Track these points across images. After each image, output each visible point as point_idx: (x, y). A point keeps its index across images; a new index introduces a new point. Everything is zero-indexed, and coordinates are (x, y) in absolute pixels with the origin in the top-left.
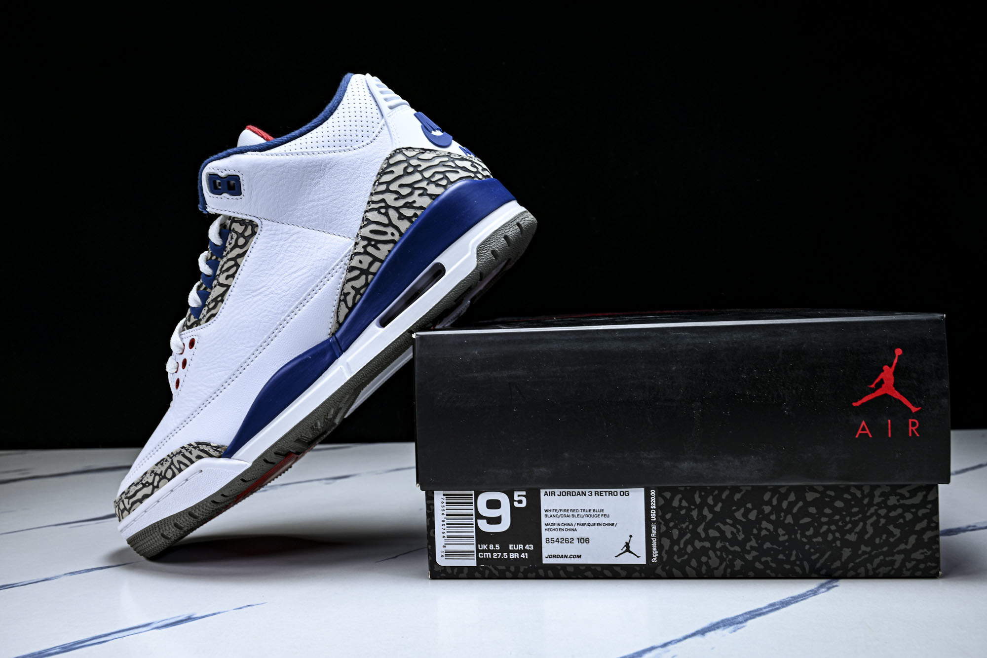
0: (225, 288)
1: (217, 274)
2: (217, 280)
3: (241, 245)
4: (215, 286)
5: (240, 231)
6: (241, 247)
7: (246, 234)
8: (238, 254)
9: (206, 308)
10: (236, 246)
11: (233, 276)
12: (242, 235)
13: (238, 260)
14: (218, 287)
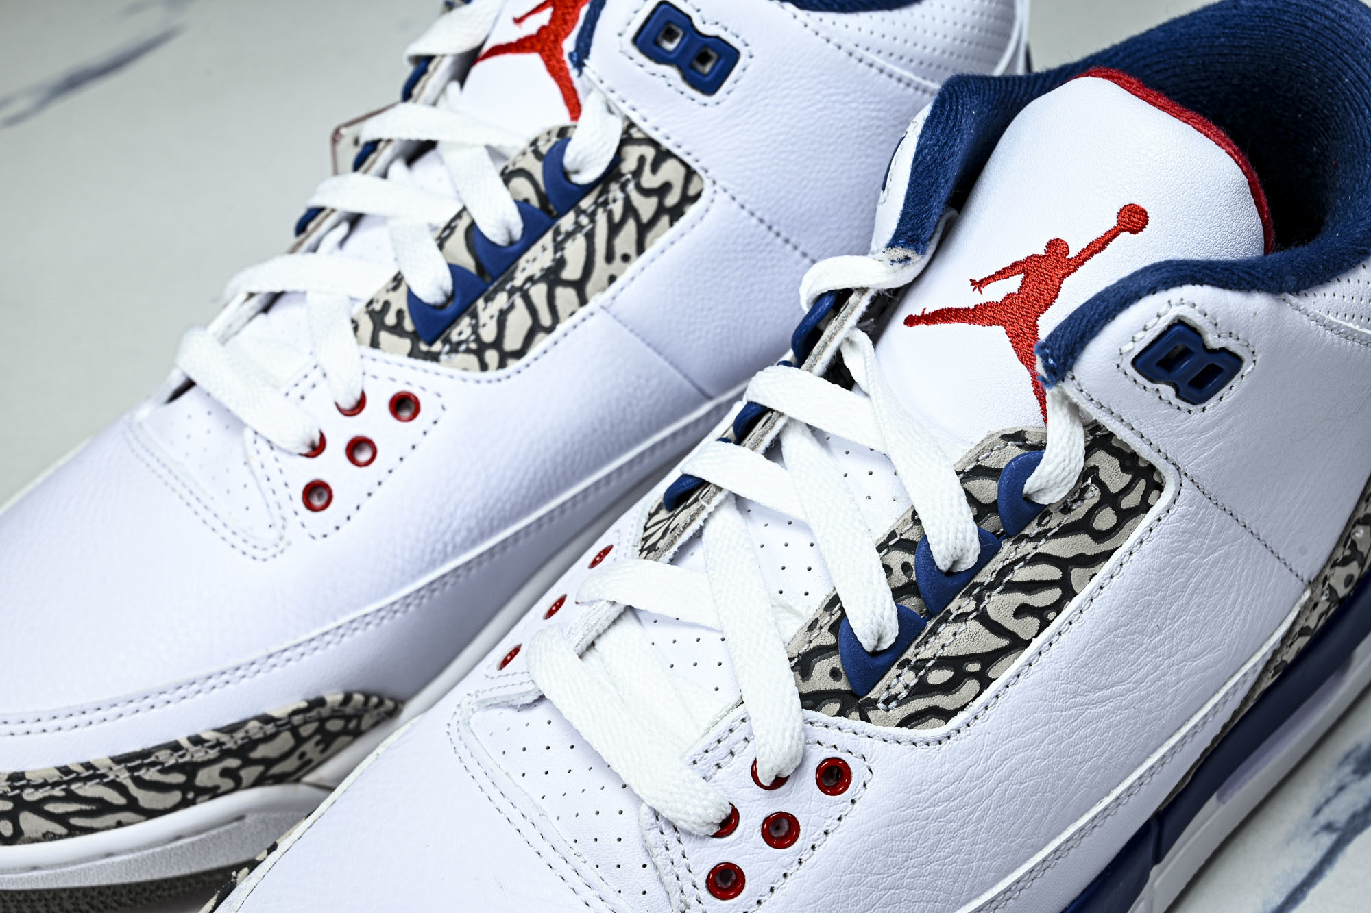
0: (1003, 643)
1: (978, 579)
2: (979, 599)
3: (1100, 532)
4: (962, 617)
5: (1114, 489)
6: (1100, 537)
7: (1129, 502)
8: (1082, 555)
9: (910, 678)
10: (1084, 526)
11: (1043, 616)
12: (1109, 499)
13: (1076, 573)
14: (973, 625)
